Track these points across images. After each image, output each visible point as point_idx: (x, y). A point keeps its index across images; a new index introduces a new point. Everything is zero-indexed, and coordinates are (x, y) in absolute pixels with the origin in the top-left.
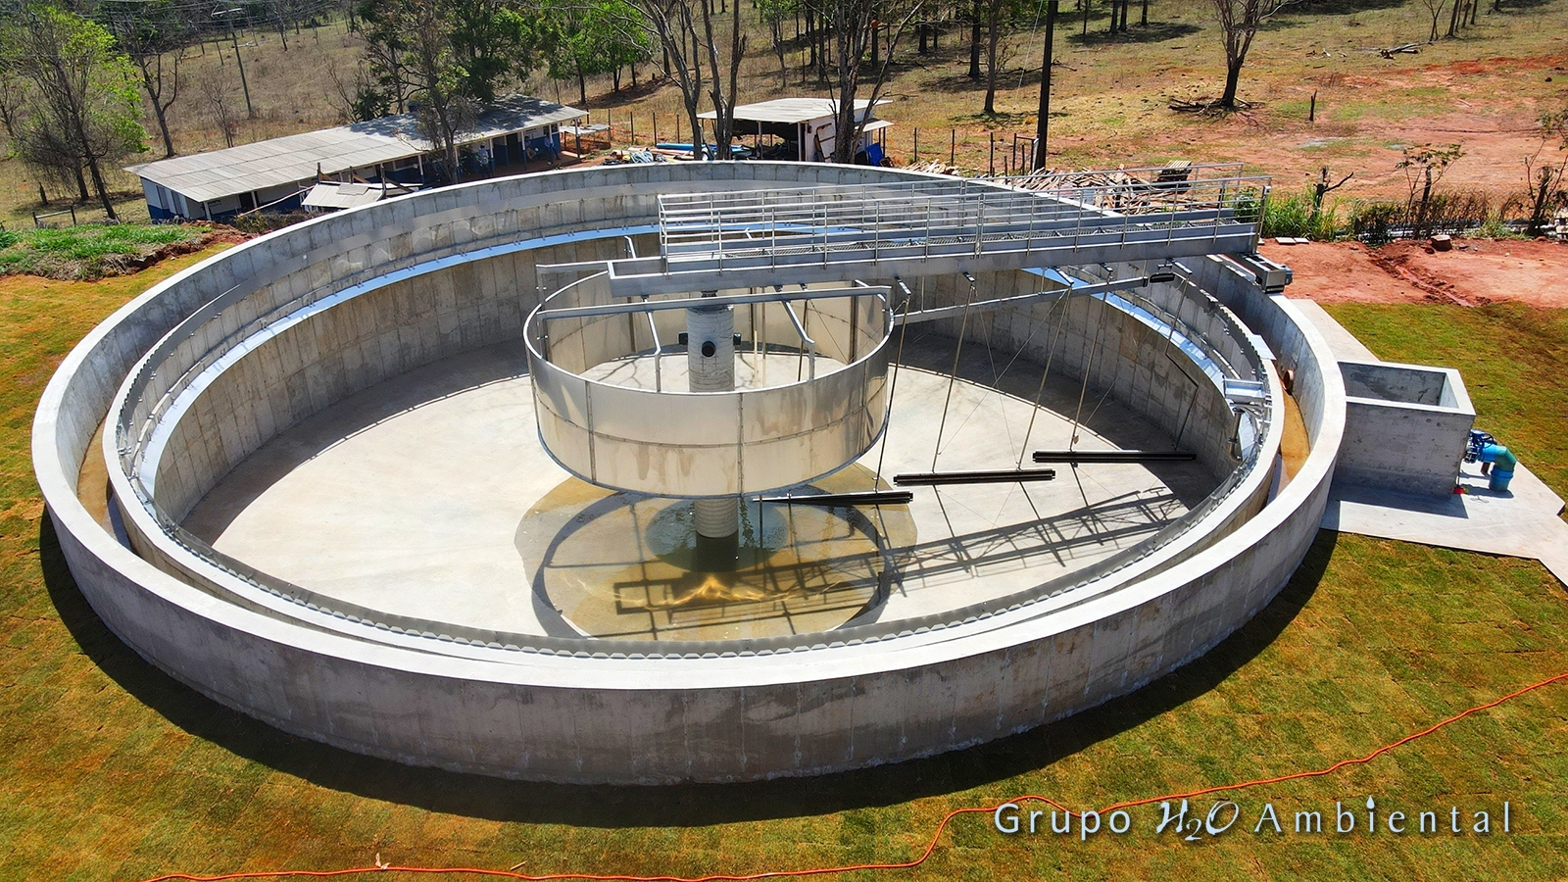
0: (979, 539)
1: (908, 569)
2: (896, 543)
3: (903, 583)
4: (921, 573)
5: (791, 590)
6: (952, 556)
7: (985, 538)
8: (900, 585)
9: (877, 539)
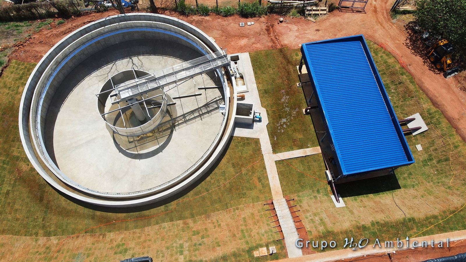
0: (188, 114)
1: (176, 124)
2: (174, 117)
3: (176, 128)
4: (178, 125)
5: (157, 132)
6: (183, 119)
7: (189, 114)
8: (175, 128)
9: (171, 116)
